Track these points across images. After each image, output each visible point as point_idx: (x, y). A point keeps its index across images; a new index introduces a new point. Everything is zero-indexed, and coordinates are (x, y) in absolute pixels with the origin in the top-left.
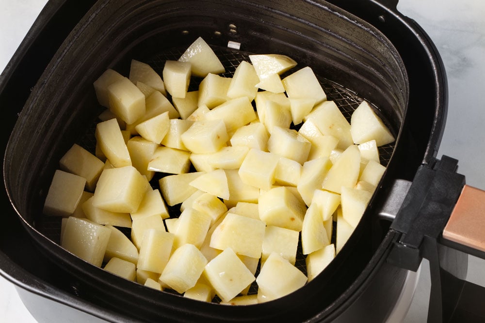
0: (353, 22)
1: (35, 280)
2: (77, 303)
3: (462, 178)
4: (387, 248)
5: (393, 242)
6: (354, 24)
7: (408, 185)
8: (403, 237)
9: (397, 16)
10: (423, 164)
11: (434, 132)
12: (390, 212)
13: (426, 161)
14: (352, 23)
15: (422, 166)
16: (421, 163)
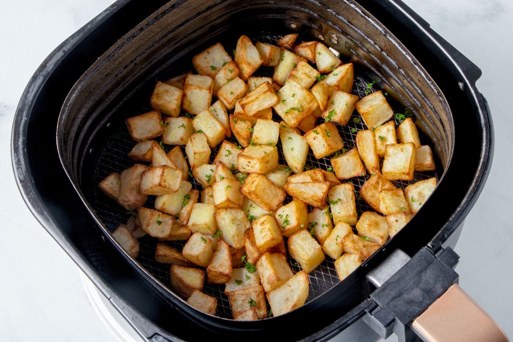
0: (429, 82)
1: (45, 212)
2: (69, 248)
3: (456, 276)
4: (357, 315)
5: (365, 310)
6: (428, 83)
7: (406, 260)
8: (377, 310)
9: (472, 91)
10: (428, 247)
11: (453, 219)
12: (378, 278)
13: (432, 245)
14: (426, 82)
15: (426, 247)
16: (426, 244)
